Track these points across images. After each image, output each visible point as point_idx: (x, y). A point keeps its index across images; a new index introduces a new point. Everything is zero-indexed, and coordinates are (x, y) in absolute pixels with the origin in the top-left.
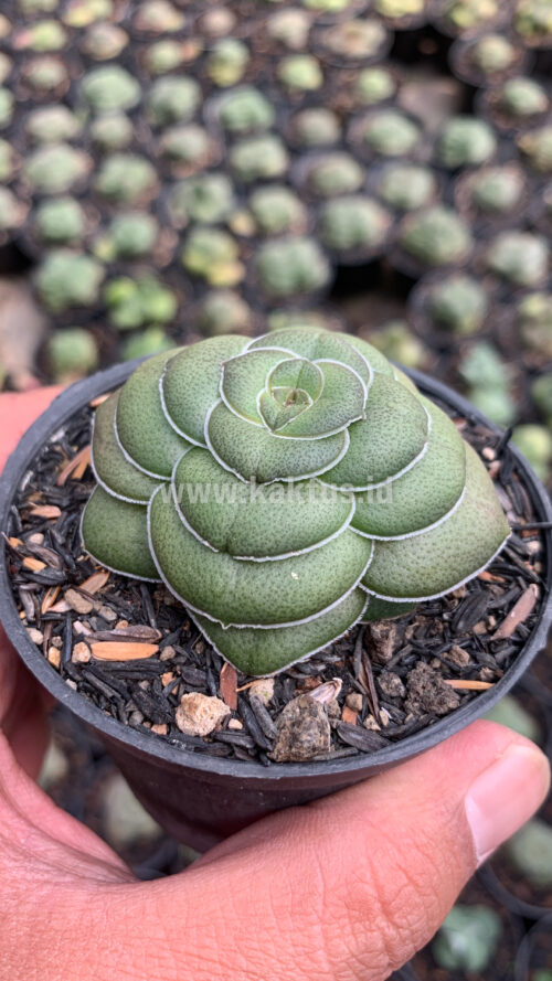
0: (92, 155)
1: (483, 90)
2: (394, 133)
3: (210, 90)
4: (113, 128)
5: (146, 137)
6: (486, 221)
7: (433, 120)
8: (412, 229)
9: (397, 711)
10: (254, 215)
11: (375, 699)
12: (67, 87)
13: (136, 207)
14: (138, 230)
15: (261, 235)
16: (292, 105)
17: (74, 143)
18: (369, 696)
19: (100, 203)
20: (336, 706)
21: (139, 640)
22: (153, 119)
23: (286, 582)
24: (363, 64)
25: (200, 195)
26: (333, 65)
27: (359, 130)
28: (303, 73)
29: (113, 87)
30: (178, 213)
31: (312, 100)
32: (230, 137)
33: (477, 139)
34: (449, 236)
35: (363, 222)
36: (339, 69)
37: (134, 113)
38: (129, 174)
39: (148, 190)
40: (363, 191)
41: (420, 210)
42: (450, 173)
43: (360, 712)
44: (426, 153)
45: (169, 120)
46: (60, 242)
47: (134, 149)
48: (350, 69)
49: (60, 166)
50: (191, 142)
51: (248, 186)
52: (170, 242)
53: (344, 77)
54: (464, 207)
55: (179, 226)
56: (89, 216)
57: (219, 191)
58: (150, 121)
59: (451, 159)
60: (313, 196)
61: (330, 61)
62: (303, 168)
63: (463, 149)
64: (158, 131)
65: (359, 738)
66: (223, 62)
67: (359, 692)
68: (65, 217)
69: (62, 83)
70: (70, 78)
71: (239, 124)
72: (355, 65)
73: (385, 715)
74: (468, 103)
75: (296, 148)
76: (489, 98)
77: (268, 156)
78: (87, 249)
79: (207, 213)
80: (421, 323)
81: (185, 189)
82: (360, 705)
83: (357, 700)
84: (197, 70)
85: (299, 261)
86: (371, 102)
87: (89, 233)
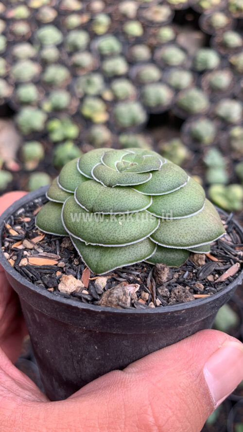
0: (41, 65)
1: (214, 37)
2: (175, 55)
3: (94, 36)
4: (51, 53)
5: (65, 57)
6: (215, 94)
7: (192, 49)
8: (183, 98)
10: (113, 92)
12: (30, 35)
13: (61, 88)
14: (62, 98)
15: (116, 100)
16: (129, 42)
17: (33, 59)
18: (152, 294)
19: (45, 86)
22: (68, 49)
24: (161, 25)
25: (89, 83)
26: (148, 25)
27: (159, 54)
28: (135, 29)
29: (51, 35)
30: (79, 91)
31: (138, 41)
32: (102, 57)
33: (211, 58)
34: (199, 101)
35: (161, 95)
36: (151, 27)
37: (60, 46)
38: (57, 73)
39: (66, 80)
40: (161, 81)
41: (187, 89)
42: (199, 73)
44: (189, 64)
45: (75, 49)
46: (27, 103)
47: (60, 62)
48: (156, 27)
49: (27, 69)
50: (85, 59)
51: (110, 79)
52: (76, 104)
53: (152, 31)
54: (205, 88)
55: (79, 96)
56: (40, 92)
57: (97, 81)
58: (67, 50)
59: (200, 67)
60: (139, 83)
61: (146, 24)
62: (135, 71)
63: (205, 62)
64: (70, 54)
66: (99, 24)
67: (148, 292)
68: (29, 92)
69: (28, 33)
70: (32, 31)
71: (106, 51)
72: (157, 25)
73: (158, 301)
74: (207, 42)
75: (131, 62)
76: (216, 40)
77: (119, 65)
78: (39, 106)
79: (92, 90)
80: (186, 139)
81: (82, 80)
83: (146, 294)
84: (88, 28)
85: (133, 112)
86: (164, 42)
87: (40, 99)
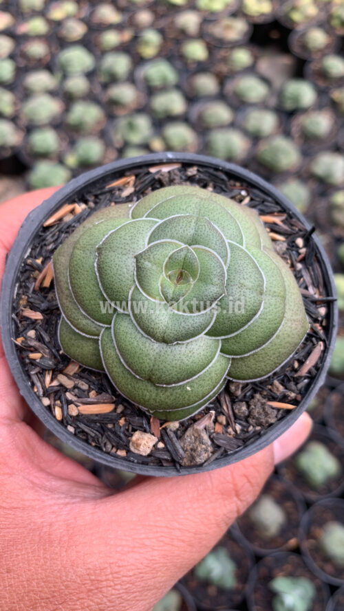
0: (64, 101)
1: (310, 62)
2: (253, 89)
3: (138, 60)
4: (77, 84)
5: (98, 89)
6: (310, 145)
7: (277, 81)
8: (263, 148)
9: (244, 423)
10: (165, 140)
11: (233, 419)
12: (49, 59)
13: (90, 134)
14: (92, 148)
16: (189, 70)
17: (52, 93)
18: (229, 417)
19: (69, 131)
20: (213, 425)
21: (104, 403)
22: (103, 78)
23: (184, 392)
24: (235, 45)
25: (131, 127)
26: (215, 46)
27: (230, 87)
28: (197, 51)
29: (78, 58)
30: (117, 139)
31: (202, 68)
32: (151, 90)
33: (305, 93)
34: (287, 154)
35: (233, 144)
36: (220, 48)
37: (90, 75)
38: (87, 113)
39: (98, 123)
40: (233, 125)
41: (269, 137)
42: (288, 114)
43: (225, 426)
44: (273, 102)
45: (113, 79)
46: (44, 156)
47: (90, 97)
48: (226, 48)
49: (44, 107)
50: (126, 94)
51: (161, 122)
52: (112, 155)
53: (222, 53)
54: (296, 136)
55: (118, 145)
56: (62, 139)
57: (143, 123)
58: (101, 80)
59: (289, 105)
60: (202, 128)
61: (213, 43)
62: (196, 110)
63: (296, 99)
64: (105, 86)
65: (225, 442)
66: (147, 43)
67: (223, 414)
68: (47, 140)
69: (46, 55)
70: (51, 52)
71: (156, 82)
72: (230, 46)
73: (238, 427)
74: (299, 71)
75: (192, 98)
76: (313, 67)
77: (174, 102)
78: (61, 161)
79: (136, 138)
81: (122, 123)
82: (224, 423)
83: (223, 419)
84: (130, 48)
86: (238, 68)
87: (62, 149)
